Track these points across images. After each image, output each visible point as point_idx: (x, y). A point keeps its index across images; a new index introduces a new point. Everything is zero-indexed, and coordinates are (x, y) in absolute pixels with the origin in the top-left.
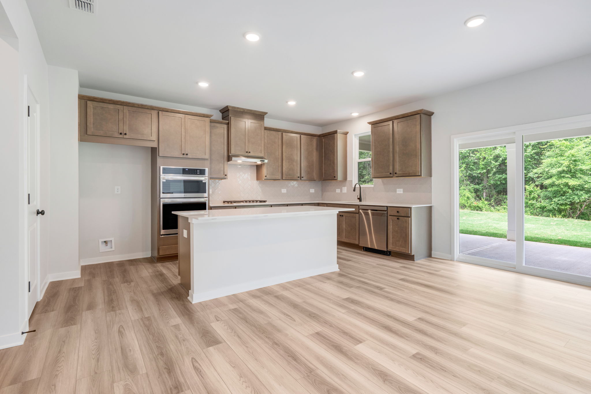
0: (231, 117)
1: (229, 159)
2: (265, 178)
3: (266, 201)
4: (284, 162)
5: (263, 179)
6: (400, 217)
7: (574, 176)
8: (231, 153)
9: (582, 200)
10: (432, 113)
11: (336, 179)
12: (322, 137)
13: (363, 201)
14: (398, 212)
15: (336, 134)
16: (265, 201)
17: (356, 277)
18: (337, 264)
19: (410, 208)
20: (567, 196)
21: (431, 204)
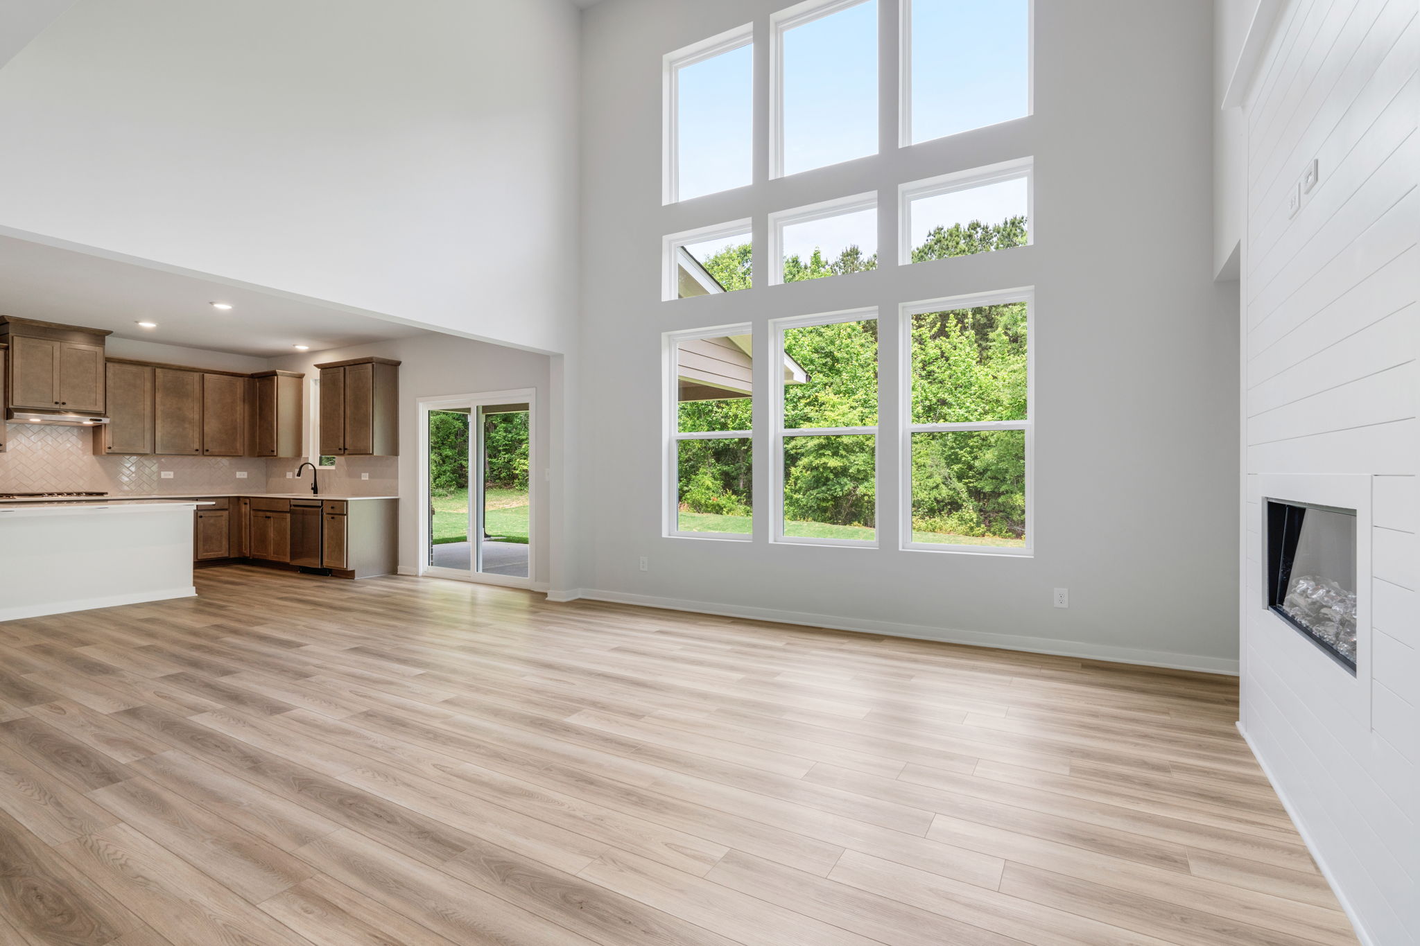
0: (13, 337)
1: (9, 414)
2: (108, 451)
3: (107, 493)
4: (158, 422)
5: (104, 453)
6: (335, 516)
7: (835, 454)
8: (12, 404)
9: (845, 493)
10: (399, 363)
11: (275, 454)
12: (256, 380)
13: (322, 493)
14: (332, 508)
15: (276, 377)
16: (102, 494)
17: (216, 602)
18: (194, 585)
19: (347, 501)
20: (829, 485)
21: (397, 495)
